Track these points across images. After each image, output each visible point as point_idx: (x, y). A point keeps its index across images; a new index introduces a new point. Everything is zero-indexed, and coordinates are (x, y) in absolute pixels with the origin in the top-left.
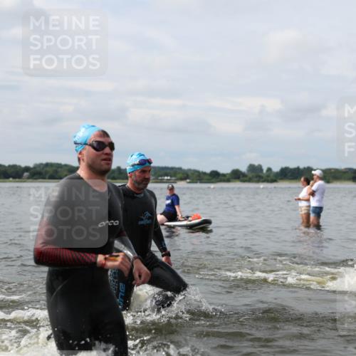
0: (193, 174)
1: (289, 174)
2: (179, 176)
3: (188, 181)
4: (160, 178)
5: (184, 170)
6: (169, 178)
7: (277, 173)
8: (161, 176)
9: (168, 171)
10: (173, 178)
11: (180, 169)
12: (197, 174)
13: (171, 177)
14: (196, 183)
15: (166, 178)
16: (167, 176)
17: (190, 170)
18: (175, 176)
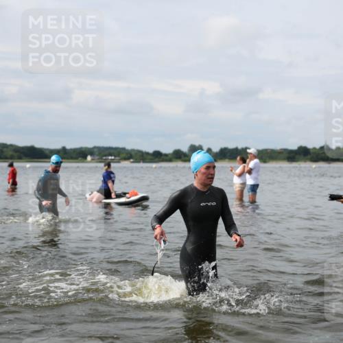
0: (136, 154)
1: (228, 154)
2: (123, 155)
3: (132, 160)
4: (104, 158)
5: (128, 150)
6: (113, 158)
7: (217, 153)
8: (105, 156)
9: (112, 151)
10: (117, 158)
11: (124, 149)
12: (140, 154)
13: (115, 156)
14: (139, 162)
15: (110, 158)
16: (111, 156)
17: (133, 150)
18: (119, 156)
